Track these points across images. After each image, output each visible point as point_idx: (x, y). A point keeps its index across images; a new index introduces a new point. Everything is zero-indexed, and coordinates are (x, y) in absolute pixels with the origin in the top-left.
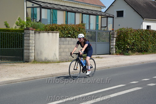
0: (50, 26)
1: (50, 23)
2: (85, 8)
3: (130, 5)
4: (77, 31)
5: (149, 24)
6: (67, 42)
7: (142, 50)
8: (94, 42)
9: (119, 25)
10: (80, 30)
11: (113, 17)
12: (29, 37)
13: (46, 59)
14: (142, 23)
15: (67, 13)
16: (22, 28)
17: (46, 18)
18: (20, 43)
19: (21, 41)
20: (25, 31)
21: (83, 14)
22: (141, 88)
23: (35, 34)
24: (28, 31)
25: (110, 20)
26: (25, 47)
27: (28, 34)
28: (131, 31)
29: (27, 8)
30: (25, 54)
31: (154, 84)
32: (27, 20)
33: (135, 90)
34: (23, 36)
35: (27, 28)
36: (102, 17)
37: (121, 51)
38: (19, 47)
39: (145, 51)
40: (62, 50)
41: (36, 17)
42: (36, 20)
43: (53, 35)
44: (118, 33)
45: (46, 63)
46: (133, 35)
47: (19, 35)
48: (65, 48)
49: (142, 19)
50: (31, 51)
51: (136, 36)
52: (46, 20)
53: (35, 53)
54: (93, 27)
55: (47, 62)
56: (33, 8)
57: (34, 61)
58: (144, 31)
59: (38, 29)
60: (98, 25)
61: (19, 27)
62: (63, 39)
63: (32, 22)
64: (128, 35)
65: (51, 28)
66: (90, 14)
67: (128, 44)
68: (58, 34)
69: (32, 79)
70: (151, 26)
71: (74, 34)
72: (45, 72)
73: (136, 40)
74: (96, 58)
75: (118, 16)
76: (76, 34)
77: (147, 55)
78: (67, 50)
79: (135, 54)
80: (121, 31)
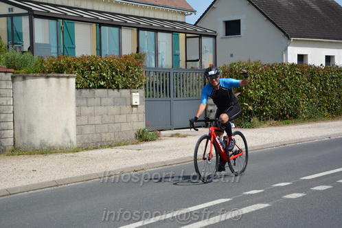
0: (52, 61)
1: (58, 53)
2: (146, 16)
3: (255, 7)
4: (121, 72)
5: (303, 51)
6: (98, 100)
7: (284, 115)
8: (165, 98)
9: (232, 55)
10: (128, 69)
11: (215, 37)
13: (43, 144)
14: (286, 50)
15: (100, 28)
17: (48, 42)
21: (139, 29)
23: (13, 81)
25: (208, 42)
33: (253, 210)
36: (188, 35)
39: (290, 116)
40: (84, 120)
41: (20, 38)
42: (20, 48)
43: (59, 84)
44: (224, 73)
45: (43, 154)
46: (262, 79)
48: (93, 115)
49: (284, 39)
50: (3, 125)
51: (267, 79)
52: (47, 46)
53: (16, 129)
54: (166, 61)
55: (46, 150)
56: (11, 16)
57: (13, 151)
58: (288, 68)
59: (20, 69)
60: (178, 55)
62: (86, 92)
65: (54, 65)
66: (156, 31)
67: (250, 100)
68: (73, 81)
70: (307, 55)
71: (113, 79)
72: (39, 175)
73: (267, 90)
74: (172, 136)
75: (227, 34)
76: (119, 79)
77: (297, 127)
78: (97, 120)
79: (268, 123)
80: (231, 70)
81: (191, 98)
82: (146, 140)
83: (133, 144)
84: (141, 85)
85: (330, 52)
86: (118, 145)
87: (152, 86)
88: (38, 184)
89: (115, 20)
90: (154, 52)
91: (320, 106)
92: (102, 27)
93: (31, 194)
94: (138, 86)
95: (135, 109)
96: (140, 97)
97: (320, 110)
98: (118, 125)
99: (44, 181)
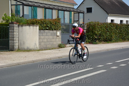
0: (31, 20)
1: (32, 18)
3: (97, 3)
4: (53, 24)
5: (113, 18)
6: (46, 34)
8: (68, 34)
9: (89, 19)
10: (56, 24)
11: (84, 13)
12: (14, 29)
13: (28, 48)
14: (107, 18)
15: (46, 9)
16: (7, 22)
18: (5, 35)
19: (7, 33)
20: (10, 25)
21: (58, 10)
22: (105, 71)
23: (18, 27)
24: (12, 24)
25: (81, 15)
26: (10, 38)
27: (13, 27)
28: (98, 24)
29: (11, 5)
30: (10, 44)
31: (116, 67)
32: (12, 15)
33: (101, 72)
34: (8, 29)
35: (11, 22)
36: (75, 12)
37: (90, 41)
38: (5, 38)
39: (109, 40)
40: (41, 40)
41: (19, 13)
42: (19, 16)
43: (33, 28)
44: (87, 25)
45: (28, 51)
46: (100, 28)
47: (5, 28)
48: (44, 39)
49: (107, 14)
50: (15, 42)
51: (102, 28)
52: (28, 15)
53: (19, 43)
55: (29, 50)
56: (17, 5)
57: (18, 50)
58: (109, 24)
59: (21, 23)
60: (71, 19)
61: (5, 21)
62: (42, 31)
63: (16, 17)
64: (96, 27)
65: (31, 22)
66: (64, 11)
67: (96, 35)
68: (38, 27)
69: (16, 65)
70: (114, 20)
71: (51, 27)
72: (27, 58)
73: (102, 32)
75: (87, 12)
76: (53, 27)
77: (111, 44)
78: (45, 40)
79: (102, 43)
80: (90, 24)
82: (62, 48)
83: (57, 49)
84: (60, 29)
85: (122, 19)
86: (52, 49)
87: (62, 29)
88: (27, 61)
89: (51, 7)
90: (63, 18)
93: (26, 65)
95: (58, 37)
96: (60, 33)
97: (119, 38)
98: (52, 42)
99: (29, 60)
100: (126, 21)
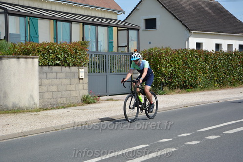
0: (21, 46)
1: (26, 40)
2: (89, 15)
3: (167, 9)
4: (71, 54)
5: (199, 40)
6: (54, 74)
7: (187, 86)
8: (103, 73)
9: (150, 43)
10: (76, 52)
11: (138, 30)
13: (14, 106)
14: (188, 39)
15: (56, 23)
17: (18, 33)
21: (84, 24)
25: (133, 34)
28: (167, 52)
36: (119, 29)
39: (191, 86)
40: (44, 89)
44: (144, 56)
45: (14, 113)
46: (171, 60)
48: (51, 85)
49: (187, 32)
51: (175, 60)
52: (18, 36)
54: (103, 47)
55: (16, 110)
58: (190, 52)
60: (112, 43)
62: (45, 69)
64: (162, 59)
65: (23, 49)
66: (97, 25)
67: (163, 75)
68: (36, 61)
70: (202, 43)
71: (65, 60)
72: (11, 128)
73: (175, 68)
74: (108, 100)
75: (147, 28)
76: (69, 60)
77: (195, 94)
78: (54, 88)
79: (175, 91)
80: (150, 53)
81: (121, 73)
82: (89, 103)
83: (80, 106)
84: (86, 64)
85: (219, 41)
86: (69, 106)
87: (94, 64)
88: (11, 135)
89: (67, 17)
90: (95, 40)
91: (212, 79)
92: (58, 23)
93: (5, 142)
94: (83, 64)
95: (81, 81)
96: (85, 72)
97: (212, 82)
98: (69, 92)
99: (15, 132)
100: (228, 45)
